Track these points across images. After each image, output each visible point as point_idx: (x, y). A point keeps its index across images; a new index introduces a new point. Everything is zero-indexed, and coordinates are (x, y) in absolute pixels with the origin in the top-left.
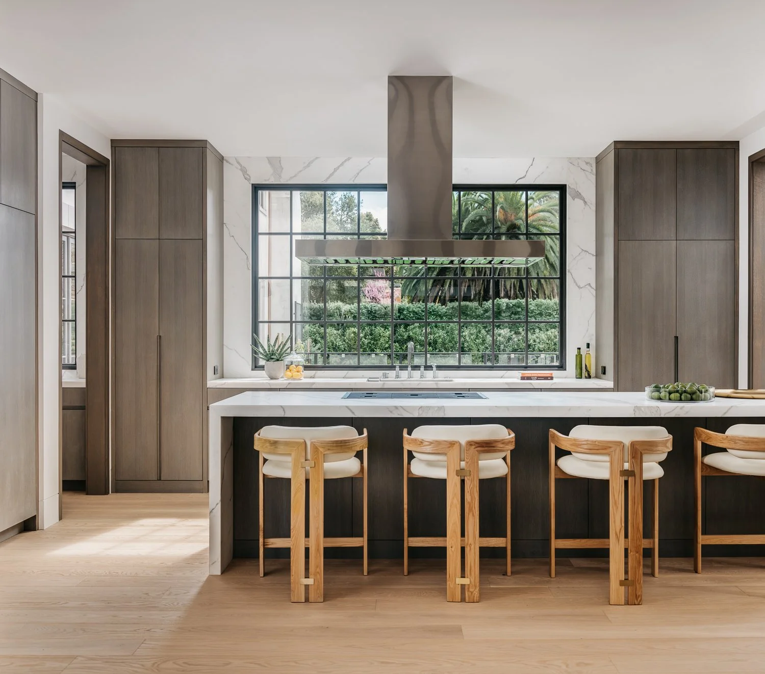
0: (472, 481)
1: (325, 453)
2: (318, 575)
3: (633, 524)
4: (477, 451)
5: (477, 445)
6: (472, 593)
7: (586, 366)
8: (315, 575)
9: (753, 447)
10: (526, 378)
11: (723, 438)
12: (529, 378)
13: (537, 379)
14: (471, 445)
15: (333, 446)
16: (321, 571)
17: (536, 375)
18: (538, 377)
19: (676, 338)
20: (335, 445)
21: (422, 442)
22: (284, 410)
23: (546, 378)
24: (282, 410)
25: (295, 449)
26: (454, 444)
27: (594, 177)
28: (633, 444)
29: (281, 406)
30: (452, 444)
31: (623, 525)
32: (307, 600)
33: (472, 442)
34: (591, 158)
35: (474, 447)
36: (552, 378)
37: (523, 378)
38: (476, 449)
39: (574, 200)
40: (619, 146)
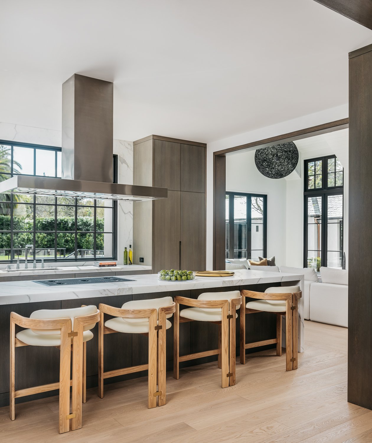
0: (163, 332)
1: (84, 325)
2: (78, 410)
3: (232, 343)
4: (166, 313)
5: (165, 310)
6: (162, 400)
7: (129, 257)
8: (76, 410)
9: (280, 298)
10: (102, 266)
11: (264, 295)
12: (104, 266)
13: (108, 266)
14: (163, 310)
15: (89, 320)
16: (80, 407)
17: (107, 264)
18: (108, 265)
19: (180, 242)
20: (90, 319)
21: (133, 312)
22: (29, 298)
23: (113, 265)
24: (28, 297)
25: (65, 324)
26: (154, 311)
27: (133, 152)
28: (232, 301)
29: (27, 295)
30: (153, 311)
31: (228, 344)
32: (71, 429)
33: (163, 308)
34: (131, 142)
35: (164, 311)
36: (116, 265)
37: (100, 266)
38: (165, 312)
39: (122, 164)
40: (155, 138)
